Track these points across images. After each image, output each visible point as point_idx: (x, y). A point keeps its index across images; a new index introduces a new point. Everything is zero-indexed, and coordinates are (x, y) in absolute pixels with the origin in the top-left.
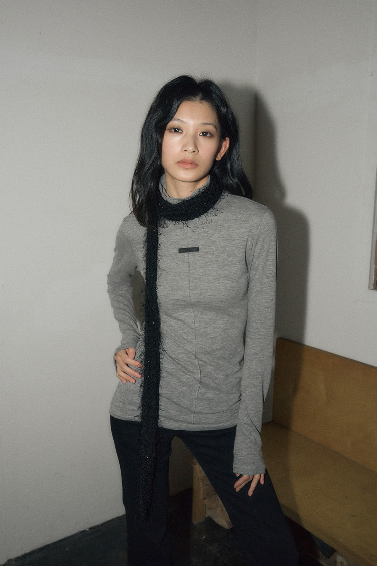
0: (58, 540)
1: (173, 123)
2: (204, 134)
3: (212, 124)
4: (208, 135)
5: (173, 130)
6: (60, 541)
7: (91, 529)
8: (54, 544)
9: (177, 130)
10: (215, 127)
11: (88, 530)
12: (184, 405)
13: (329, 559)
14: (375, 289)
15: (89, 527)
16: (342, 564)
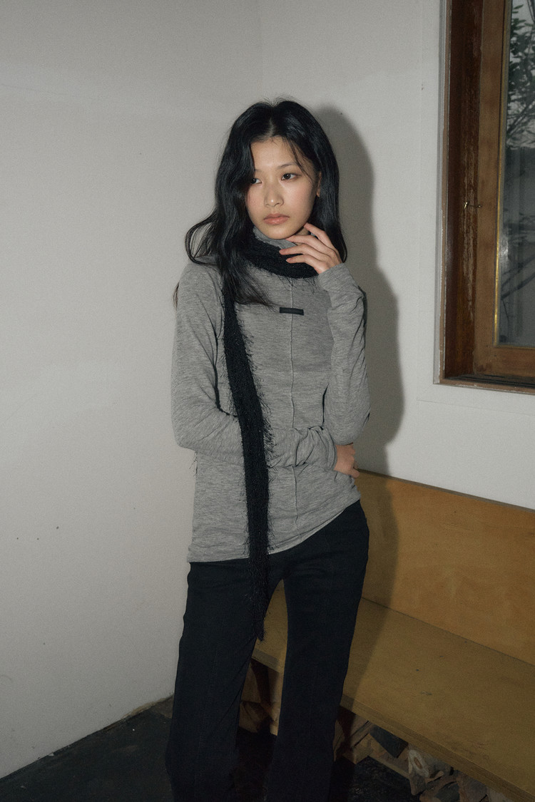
0: (8, 774)
2: (287, 176)
4: (292, 176)
6: (11, 776)
7: (56, 753)
13: (397, 757)
14: (441, 383)
15: (54, 751)
16: (416, 760)
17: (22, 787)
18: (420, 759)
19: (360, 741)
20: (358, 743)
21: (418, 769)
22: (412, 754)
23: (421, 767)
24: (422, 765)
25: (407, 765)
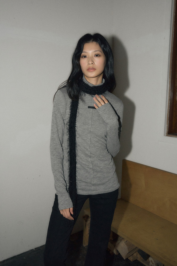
0: (20, 253)
1: (83, 54)
2: (97, 55)
3: (99, 51)
4: (98, 56)
5: (83, 57)
6: (21, 254)
7: (35, 249)
8: (18, 255)
9: (85, 57)
10: (101, 52)
11: (34, 249)
12: (88, 182)
13: (146, 260)
14: (167, 136)
15: (35, 248)
16: (151, 261)
17: (24, 258)
18: (153, 261)
19: (134, 254)
20: (133, 254)
21: (152, 264)
22: (150, 259)
23: (153, 264)
24: (154, 263)
25: (149, 264)
